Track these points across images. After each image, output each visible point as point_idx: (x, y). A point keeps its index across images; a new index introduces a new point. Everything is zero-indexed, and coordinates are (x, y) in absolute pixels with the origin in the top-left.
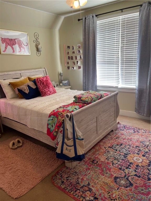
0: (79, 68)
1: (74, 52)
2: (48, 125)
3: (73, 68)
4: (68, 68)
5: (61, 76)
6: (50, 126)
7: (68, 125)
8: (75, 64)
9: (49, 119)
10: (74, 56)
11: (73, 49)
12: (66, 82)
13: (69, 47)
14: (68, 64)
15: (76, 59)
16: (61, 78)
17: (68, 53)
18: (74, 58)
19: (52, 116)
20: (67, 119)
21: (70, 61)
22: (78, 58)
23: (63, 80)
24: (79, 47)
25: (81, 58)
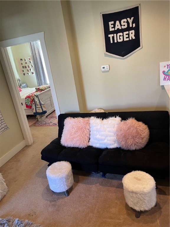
0: (33, 73)
1: (26, 63)
2: (26, 103)
3: (28, 74)
4: (24, 74)
5: (20, 81)
6: (27, 103)
7: (36, 100)
8: (28, 71)
9: (26, 100)
10: (27, 65)
11: (25, 60)
12: (24, 85)
13: (21, 60)
14: (23, 71)
15: (29, 67)
16: (20, 82)
17: (22, 63)
18: (27, 67)
19: (27, 98)
20: (35, 97)
21: (24, 69)
22: (31, 66)
23: (22, 84)
24: (30, 59)
25: (32, 66)
